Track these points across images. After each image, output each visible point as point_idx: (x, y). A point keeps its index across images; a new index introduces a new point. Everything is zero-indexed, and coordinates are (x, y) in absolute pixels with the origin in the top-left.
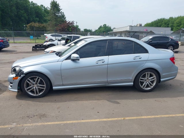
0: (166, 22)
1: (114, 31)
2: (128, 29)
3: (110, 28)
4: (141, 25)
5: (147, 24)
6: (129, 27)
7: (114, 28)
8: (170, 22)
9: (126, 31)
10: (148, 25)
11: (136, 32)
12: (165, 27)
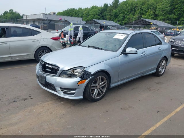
0: (76, 12)
1: (25, 18)
2: (42, 17)
3: (19, 14)
4: (55, 13)
5: (59, 12)
6: (42, 14)
7: (24, 15)
8: (80, 12)
9: (40, 19)
10: (60, 14)
11: (51, 21)
12: (76, 17)
